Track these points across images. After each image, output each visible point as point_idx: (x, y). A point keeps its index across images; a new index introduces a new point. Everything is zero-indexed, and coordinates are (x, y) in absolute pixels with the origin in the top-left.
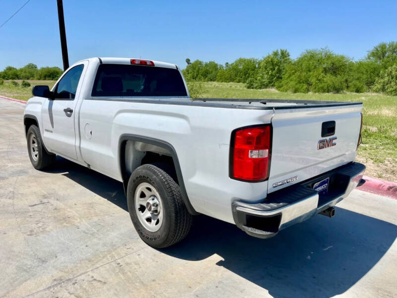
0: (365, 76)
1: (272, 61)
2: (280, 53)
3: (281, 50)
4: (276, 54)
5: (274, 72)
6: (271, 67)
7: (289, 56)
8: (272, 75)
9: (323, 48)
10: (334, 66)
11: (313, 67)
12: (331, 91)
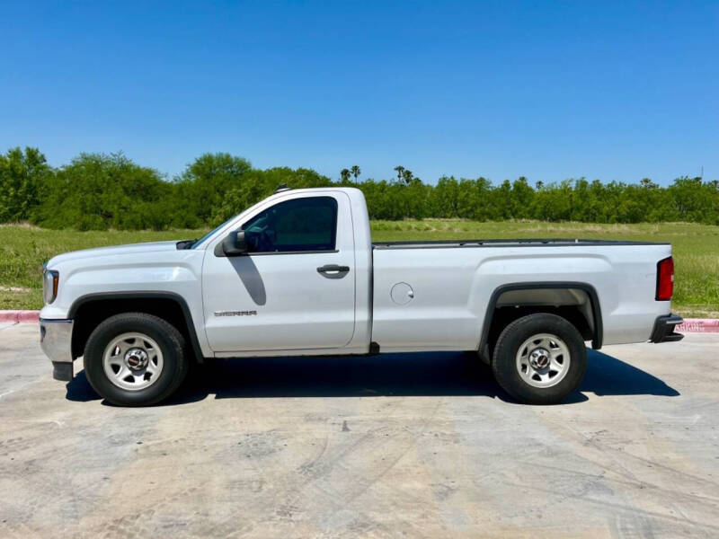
0: (193, 204)
1: (12, 169)
2: (24, 153)
3: (28, 149)
4: (16, 155)
5: (20, 191)
6: (12, 181)
7: (45, 161)
8: (15, 196)
9: (114, 153)
10: (143, 185)
11: (105, 184)
12: (149, 227)
